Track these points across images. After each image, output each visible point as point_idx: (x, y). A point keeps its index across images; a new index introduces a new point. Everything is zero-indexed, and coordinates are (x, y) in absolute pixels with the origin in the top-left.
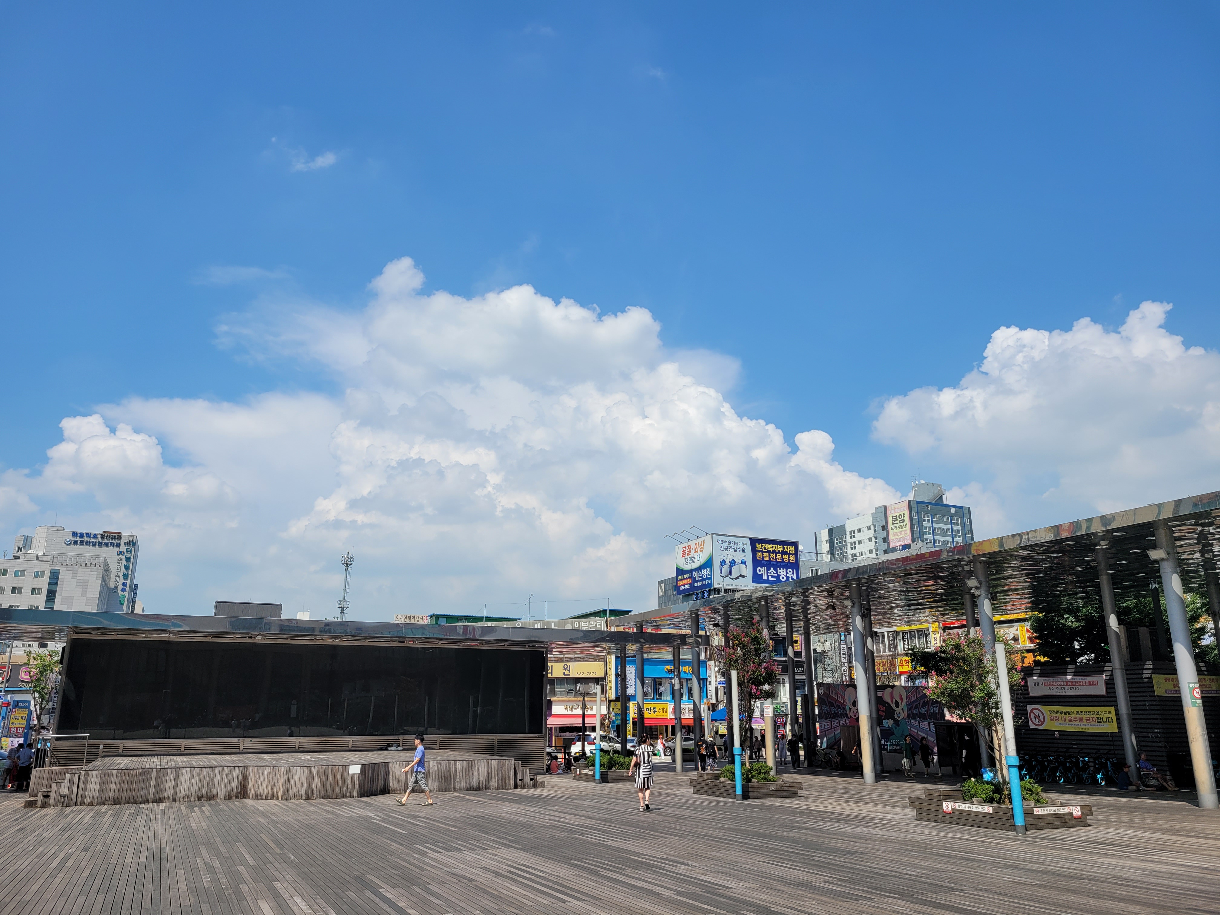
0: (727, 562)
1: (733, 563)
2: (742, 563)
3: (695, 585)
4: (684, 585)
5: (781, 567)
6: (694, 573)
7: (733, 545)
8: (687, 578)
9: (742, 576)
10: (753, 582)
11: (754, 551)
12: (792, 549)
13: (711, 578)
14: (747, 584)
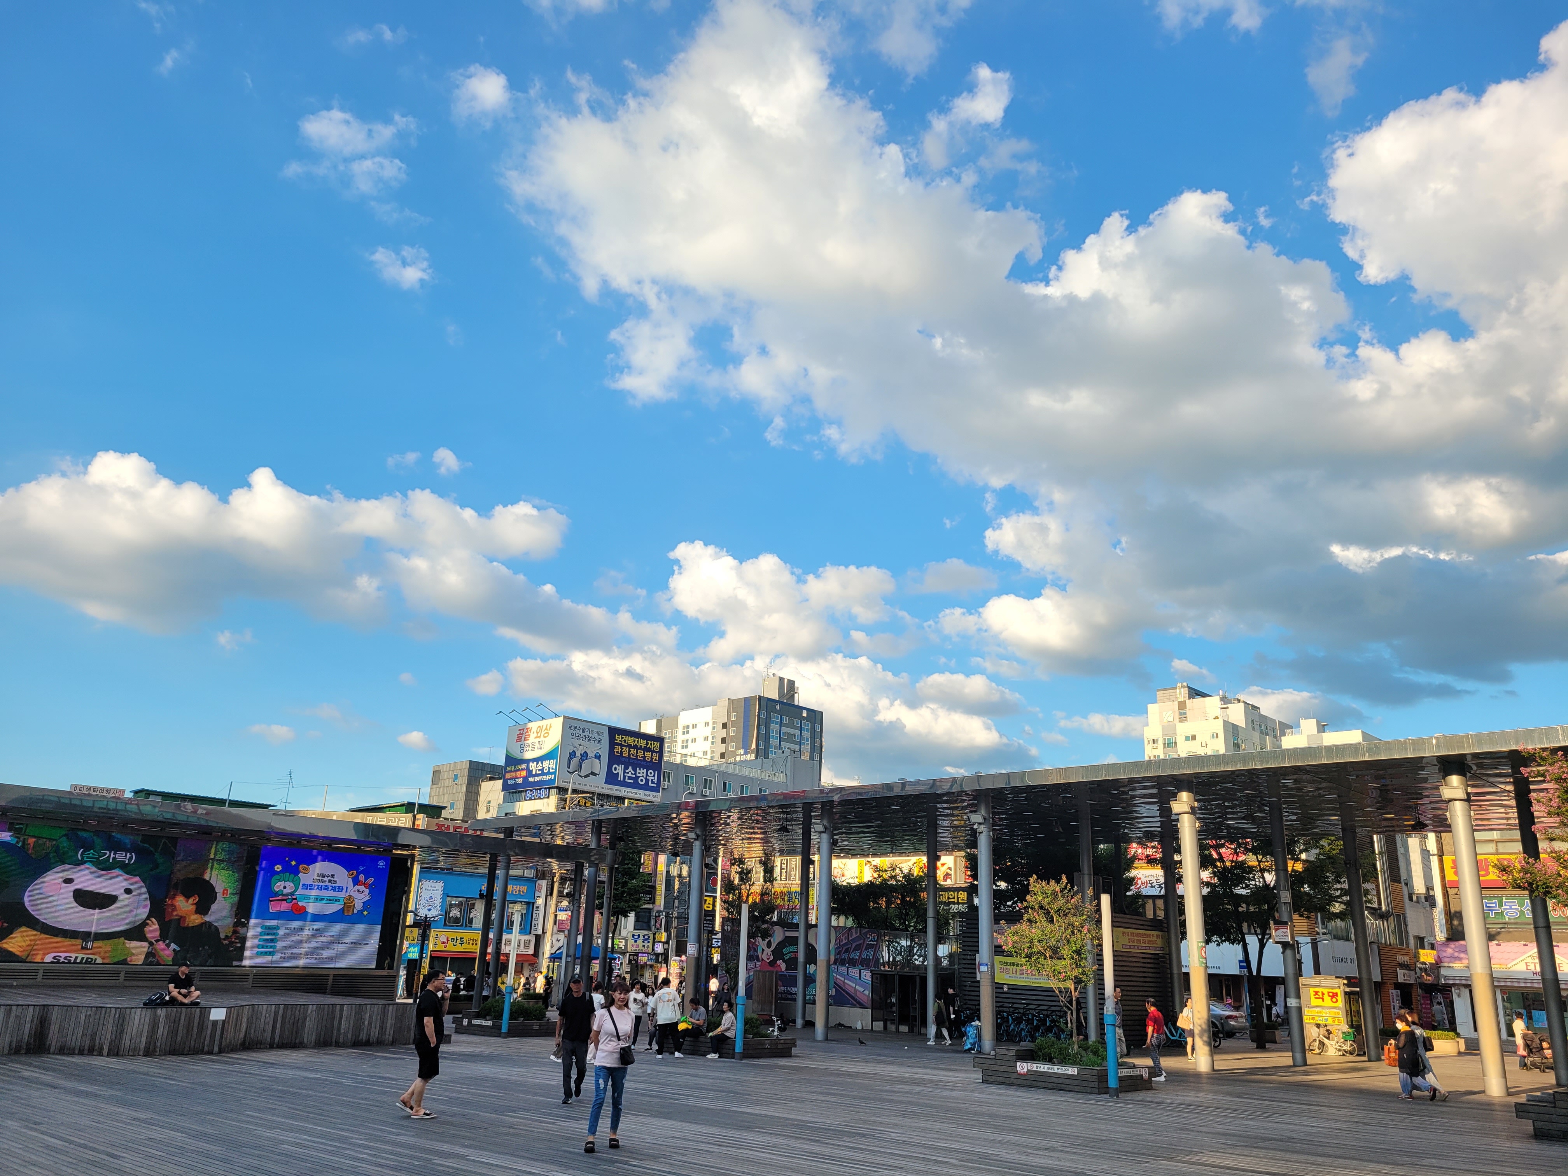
0: (578, 754)
1: (585, 756)
2: (596, 757)
3: (531, 779)
4: (515, 778)
5: (641, 766)
6: (531, 764)
7: (587, 734)
8: (519, 770)
9: (593, 774)
10: (606, 783)
11: (612, 744)
12: (657, 745)
13: (554, 773)
14: (599, 785)
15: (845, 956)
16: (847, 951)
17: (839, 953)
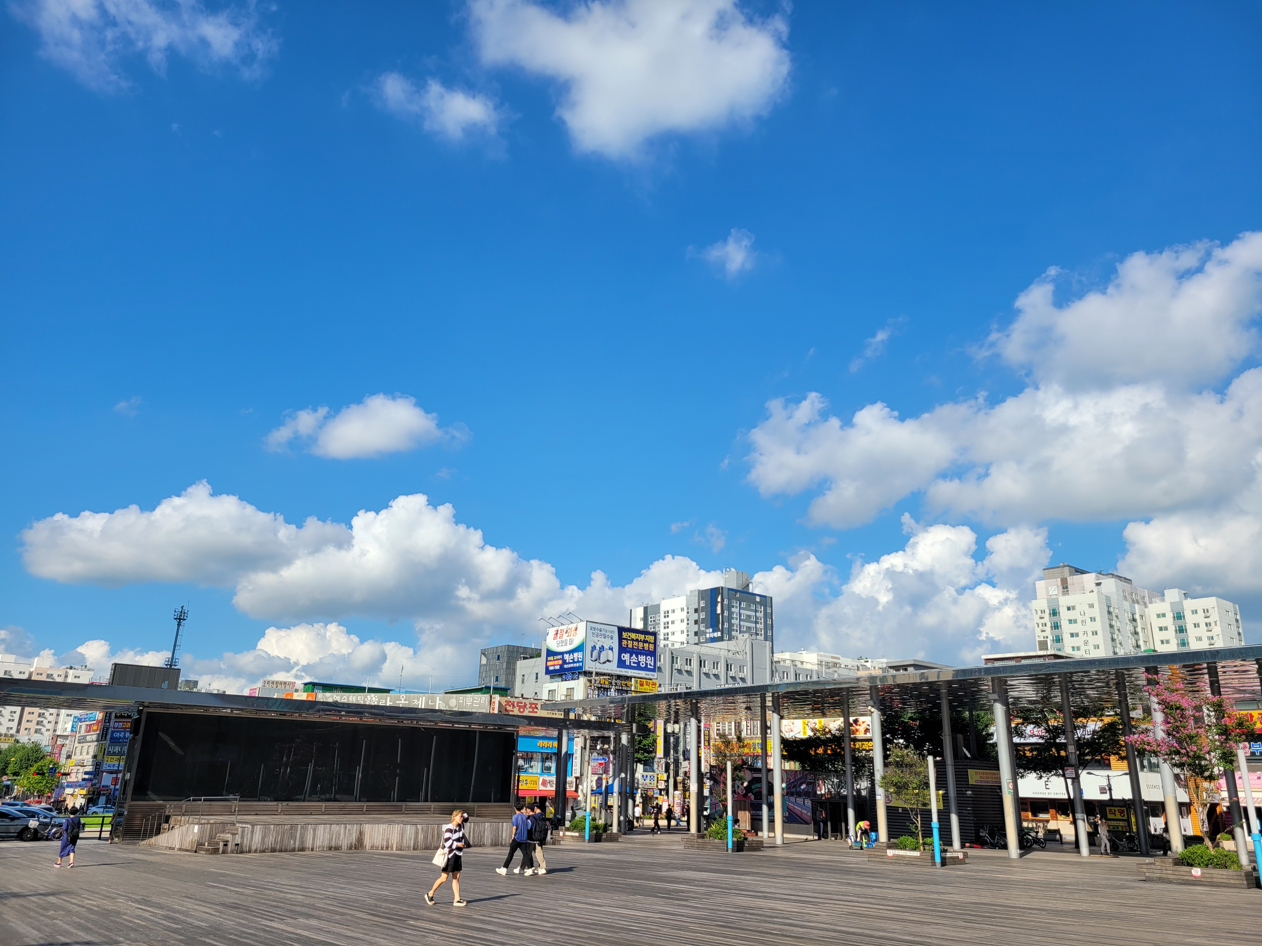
0: (597, 648)
1: (602, 648)
2: (610, 649)
3: (566, 666)
4: (554, 665)
5: (642, 654)
6: (565, 655)
7: (603, 632)
8: (557, 660)
9: (609, 661)
10: (618, 667)
11: (621, 639)
12: (651, 638)
13: (582, 662)
14: (613, 668)
15: (794, 790)
16: (794, 786)
17: (789, 788)
